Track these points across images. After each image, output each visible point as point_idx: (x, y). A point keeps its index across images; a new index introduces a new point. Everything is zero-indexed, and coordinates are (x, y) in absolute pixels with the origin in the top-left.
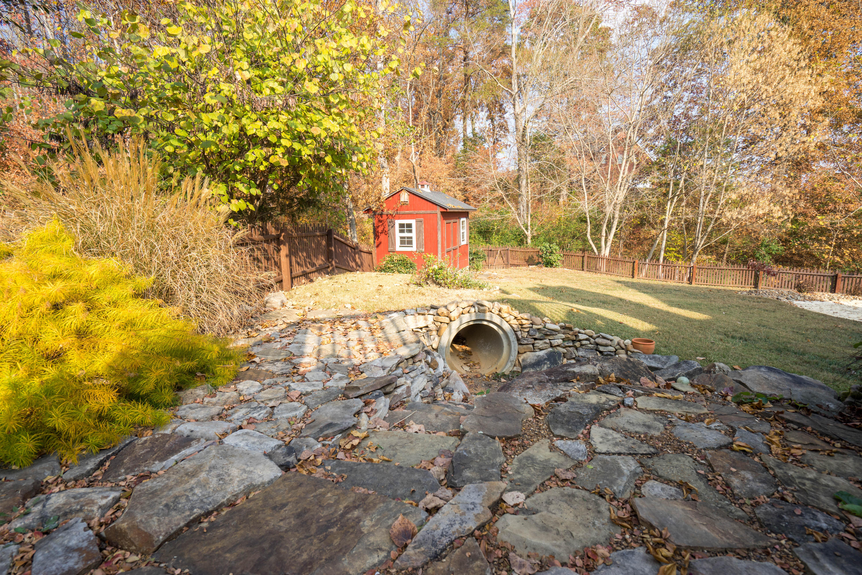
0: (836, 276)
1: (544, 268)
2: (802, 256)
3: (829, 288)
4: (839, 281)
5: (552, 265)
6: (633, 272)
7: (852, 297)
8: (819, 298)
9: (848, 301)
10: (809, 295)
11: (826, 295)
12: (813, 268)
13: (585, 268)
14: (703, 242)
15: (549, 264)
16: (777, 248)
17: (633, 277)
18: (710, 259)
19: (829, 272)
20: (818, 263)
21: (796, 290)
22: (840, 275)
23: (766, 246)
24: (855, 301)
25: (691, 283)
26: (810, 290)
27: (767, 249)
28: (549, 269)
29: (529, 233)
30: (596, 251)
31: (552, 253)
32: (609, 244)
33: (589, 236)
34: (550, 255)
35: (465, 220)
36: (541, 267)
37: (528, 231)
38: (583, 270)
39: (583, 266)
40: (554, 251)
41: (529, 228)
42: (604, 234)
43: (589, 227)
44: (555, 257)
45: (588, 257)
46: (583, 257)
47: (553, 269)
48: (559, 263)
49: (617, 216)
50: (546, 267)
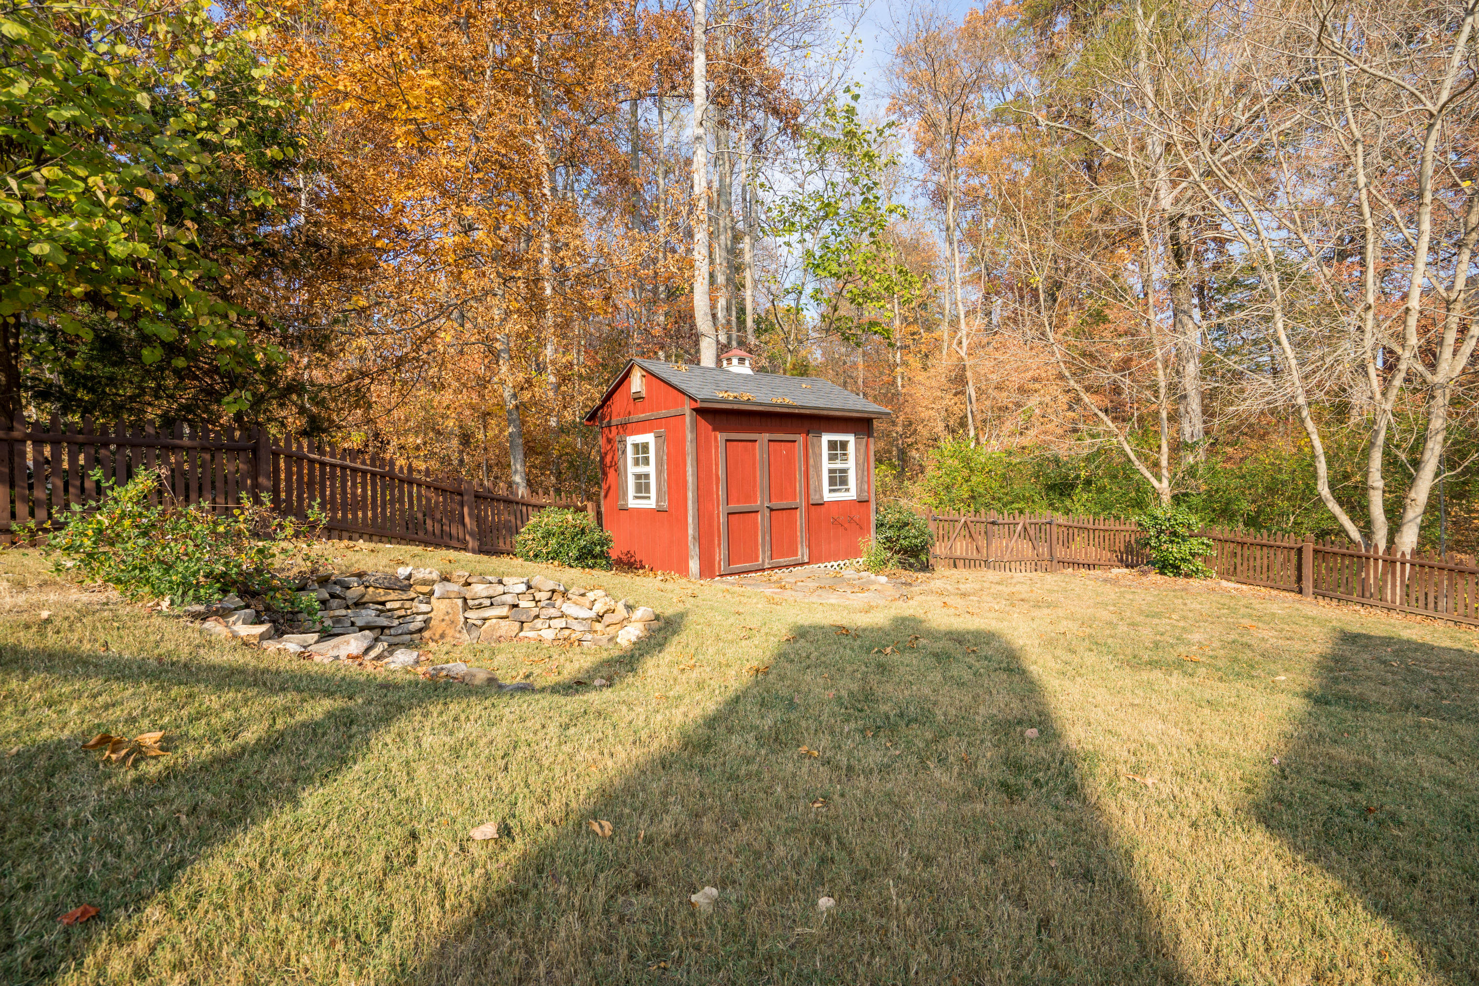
1: (1154, 577)
5: (1176, 570)
13: (1308, 584)
15: (1167, 566)
28: (1168, 580)
29: (1164, 487)
30: (1354, 533)
31: (1175, 534)
32: (1414, 513)
33: (1323, 489)
34: (1172, 542)
35: (850, 438)
36: (1144, 573)
37: (1160, 481)
38: (1300, 592)
39: (1299, 579)
40: (1180, 530)
41: (1165, 472)
42: (1376, 480)
43: (1322, 459)
44: (1185, 548)
45: (1316, 551)
46: (1300, 551)
47: (1181, 581)
48: (1199, 563)
49: (1437, 424)
50: (1162, 573)
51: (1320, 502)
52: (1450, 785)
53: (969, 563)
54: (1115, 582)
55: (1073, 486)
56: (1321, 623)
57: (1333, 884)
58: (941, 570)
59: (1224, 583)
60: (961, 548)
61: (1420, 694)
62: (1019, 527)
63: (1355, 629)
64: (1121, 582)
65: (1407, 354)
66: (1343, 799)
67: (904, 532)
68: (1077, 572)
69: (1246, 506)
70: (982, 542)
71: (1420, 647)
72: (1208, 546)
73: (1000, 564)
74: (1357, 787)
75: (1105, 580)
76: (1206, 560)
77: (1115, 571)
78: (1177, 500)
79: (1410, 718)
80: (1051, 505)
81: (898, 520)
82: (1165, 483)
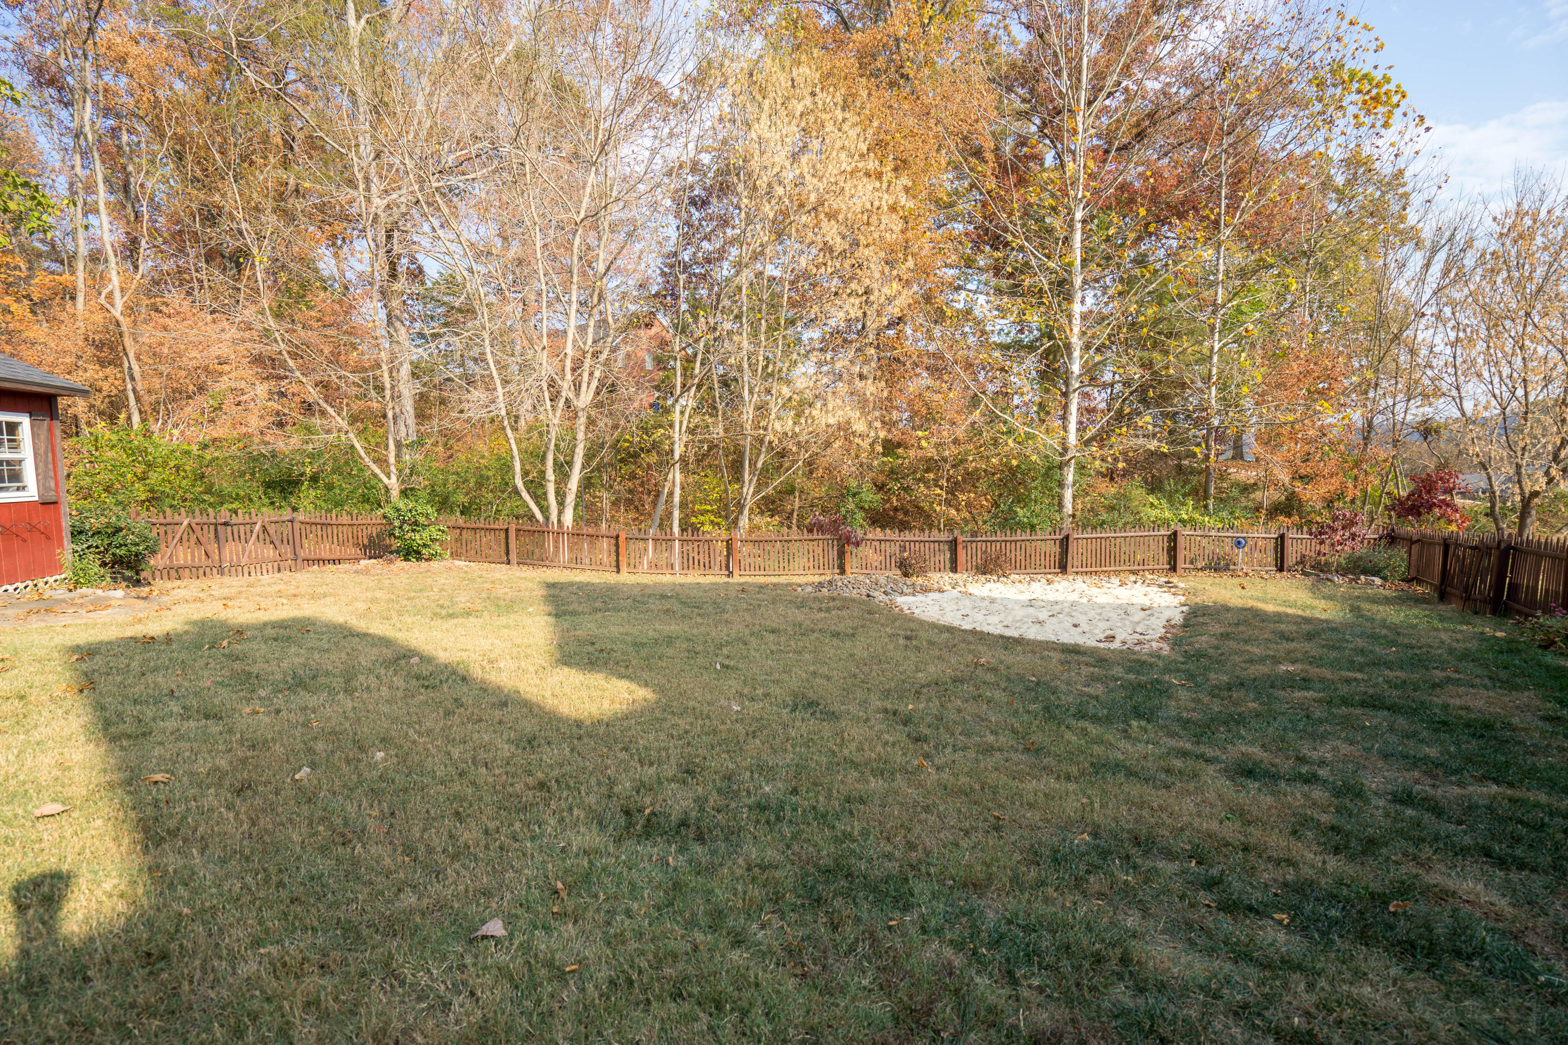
0: (955, 540)
1: (400, 564)
2: (906, 513)
3: (948, 565)
4: (960, 548)
5: (419, 556)
6: (617, 561)
7: (983, 578)
8: (936, 586)
9: (979, 585)
10: (920, 581)
11: (947, 578)
12: (923, 530)
13: (513, 557)
14: (752, 490)
15: (411, 553)
16: (870, 497)
17: (618, 572)
18: (768, 524)
19: (945, 536)
20: (928, 520)
21: (899, 572)
22: (961, 538)
23: (854, 495)
24: (988, 585)
25: (730, 574)
26: (922, 571)
27: (857, 500)
28: (413, 565)
29: (393, 483)
30: (539, 516)
31: (416, 523)
32: (570, 499)
33: (520, 484)
34: (413, 531)
35: (25, 421)
36: (391, 561)
37: (389, 478)
38: (509, 563)
39: (508, 554)
40: (422, 520)
41: (393, 469)
42: (551, 475)
43: (517, 458)
44: (425, 534)
45: (518, 530)
46: (507, 530)
47: (424, 564)
48: (437, 547)
49: (581, 436)
50: (407, 560)
51: (517, 492)
52: (626, 634)
53: (197, 571)
54: (366, 572)
55: (297, 483)
56: (532, 580)
57: (604, 675)
58: (158, 584)
59: (457, 563)
60: (183, 556)
61: (598, 604)
62: (258, 527)
63: (551, 580)
64: (372, 571)
65: (566, 386)
66: (591, 649)
67: (118, 539)
68: (324, 568)
69: (461, 498)
70: (213, 548)
71: (588, 584)
72: (443, 532)
73: (237, 568)
74: (593, 644)
75: (356, 572)
76: (442, 544)
77: (363, 562)
78: (404, 493)
79: (599, 615)
80: (272, 503)
81: (108, 525)
82: (394, 478)
